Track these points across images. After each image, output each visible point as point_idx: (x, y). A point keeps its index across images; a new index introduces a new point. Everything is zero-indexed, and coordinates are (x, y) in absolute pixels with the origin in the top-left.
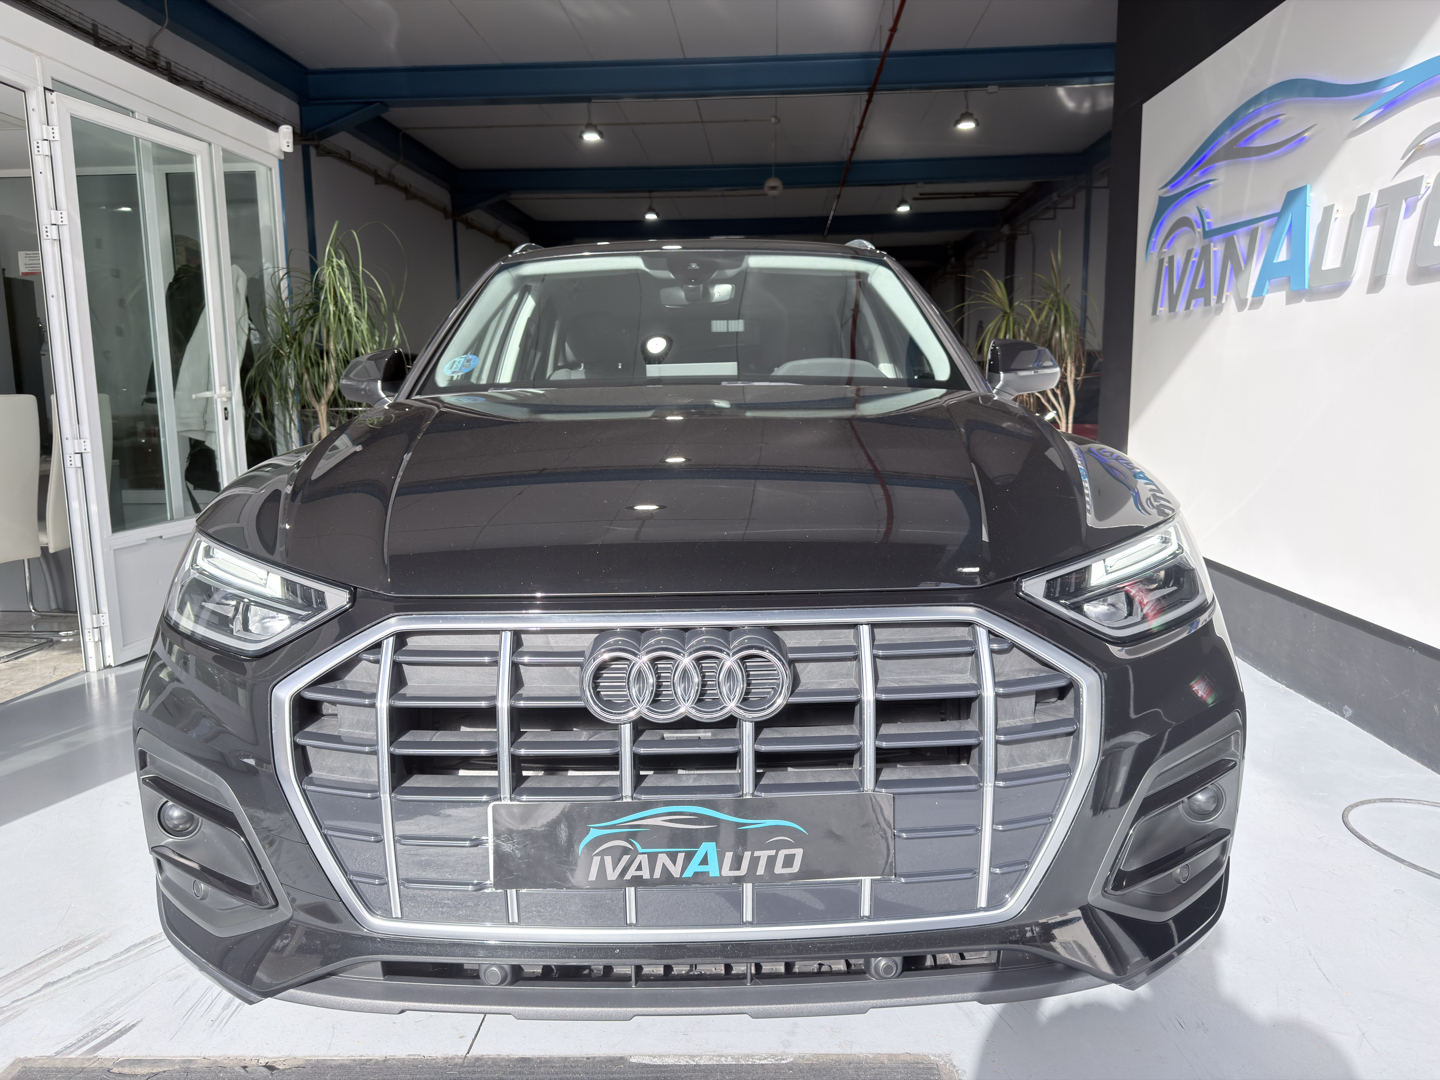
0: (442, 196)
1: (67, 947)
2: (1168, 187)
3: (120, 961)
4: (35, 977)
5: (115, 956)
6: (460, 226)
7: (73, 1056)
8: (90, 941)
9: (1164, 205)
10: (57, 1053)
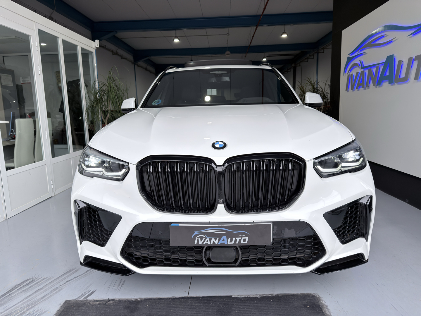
0: (131, 57)
1: (69, 271)
2: (350, 55)
3: (86, 275)
4: (63, 279)
5: (84, 273)
6: (136, 66)
7: (81, 299)
8: (75, 270)
9: (349, 60)
10: (76, 299)
